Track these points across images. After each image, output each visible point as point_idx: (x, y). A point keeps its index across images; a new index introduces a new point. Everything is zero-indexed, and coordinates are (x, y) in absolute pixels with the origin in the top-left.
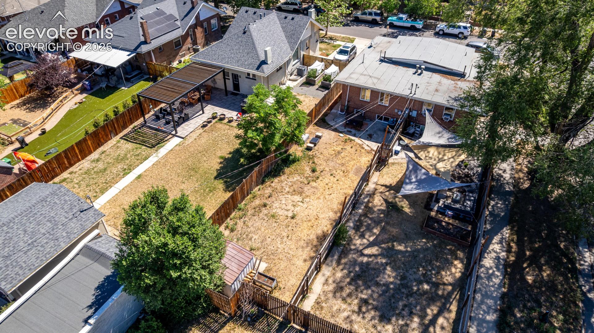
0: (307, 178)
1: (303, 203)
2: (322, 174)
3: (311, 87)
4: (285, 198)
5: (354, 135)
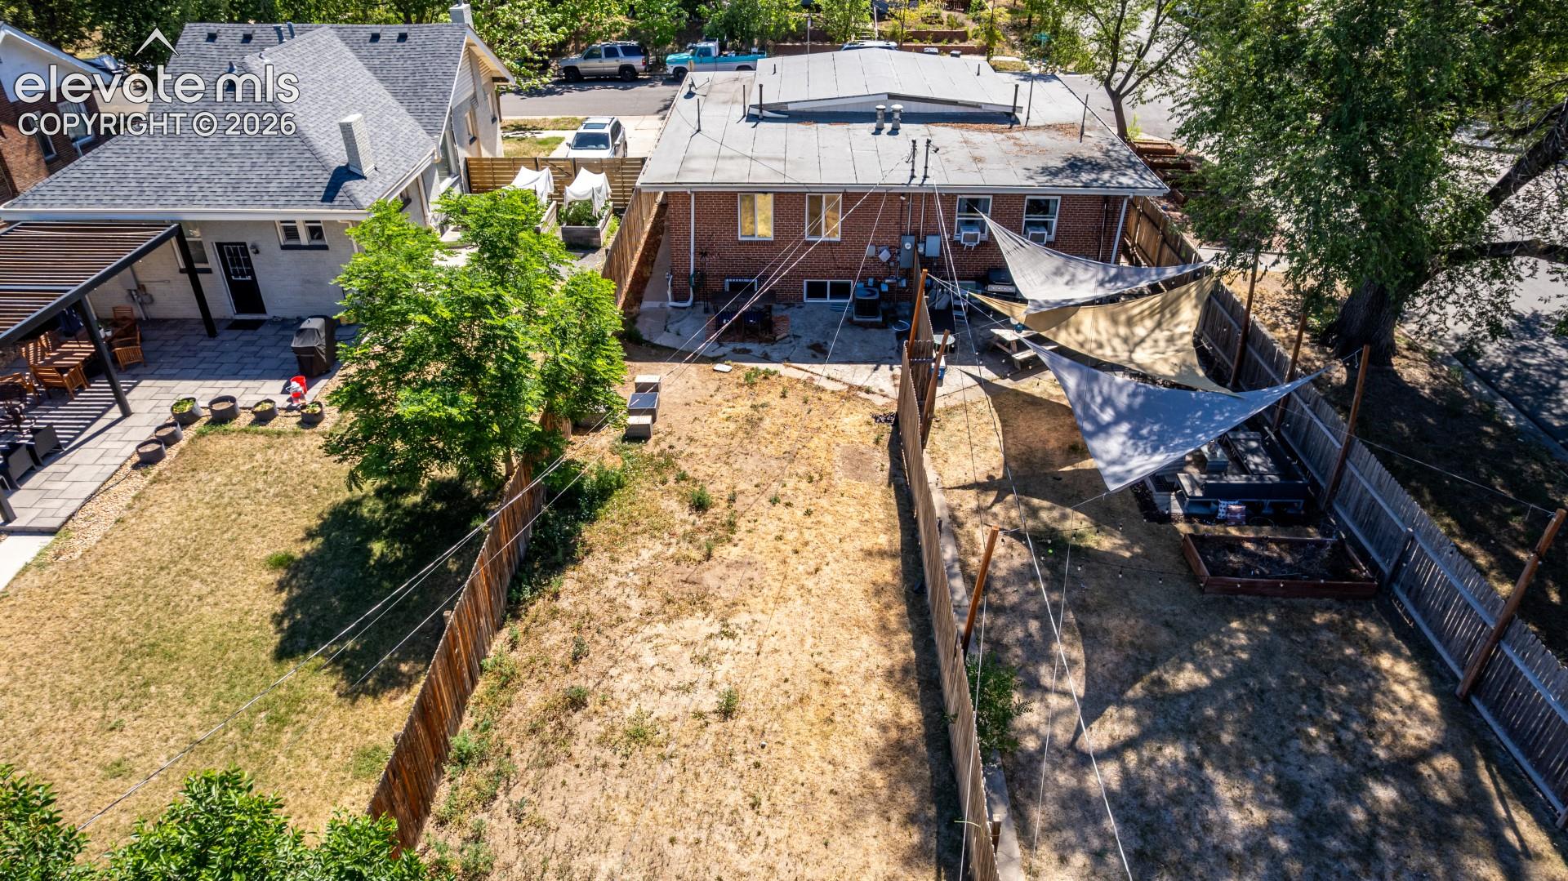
0: (690, 538)
2: (737, 506)
5: (766, 358)
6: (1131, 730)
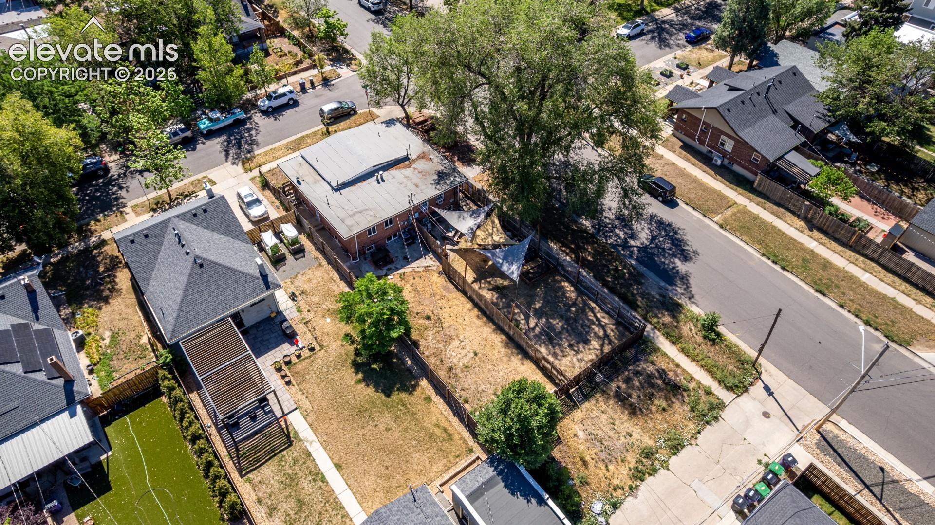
0: (434, 326)
1: (463, 341)
2: (435, 313)
3: (286, 262)
4: (450, 351)
5: (397, 269)
6: (536, 320)
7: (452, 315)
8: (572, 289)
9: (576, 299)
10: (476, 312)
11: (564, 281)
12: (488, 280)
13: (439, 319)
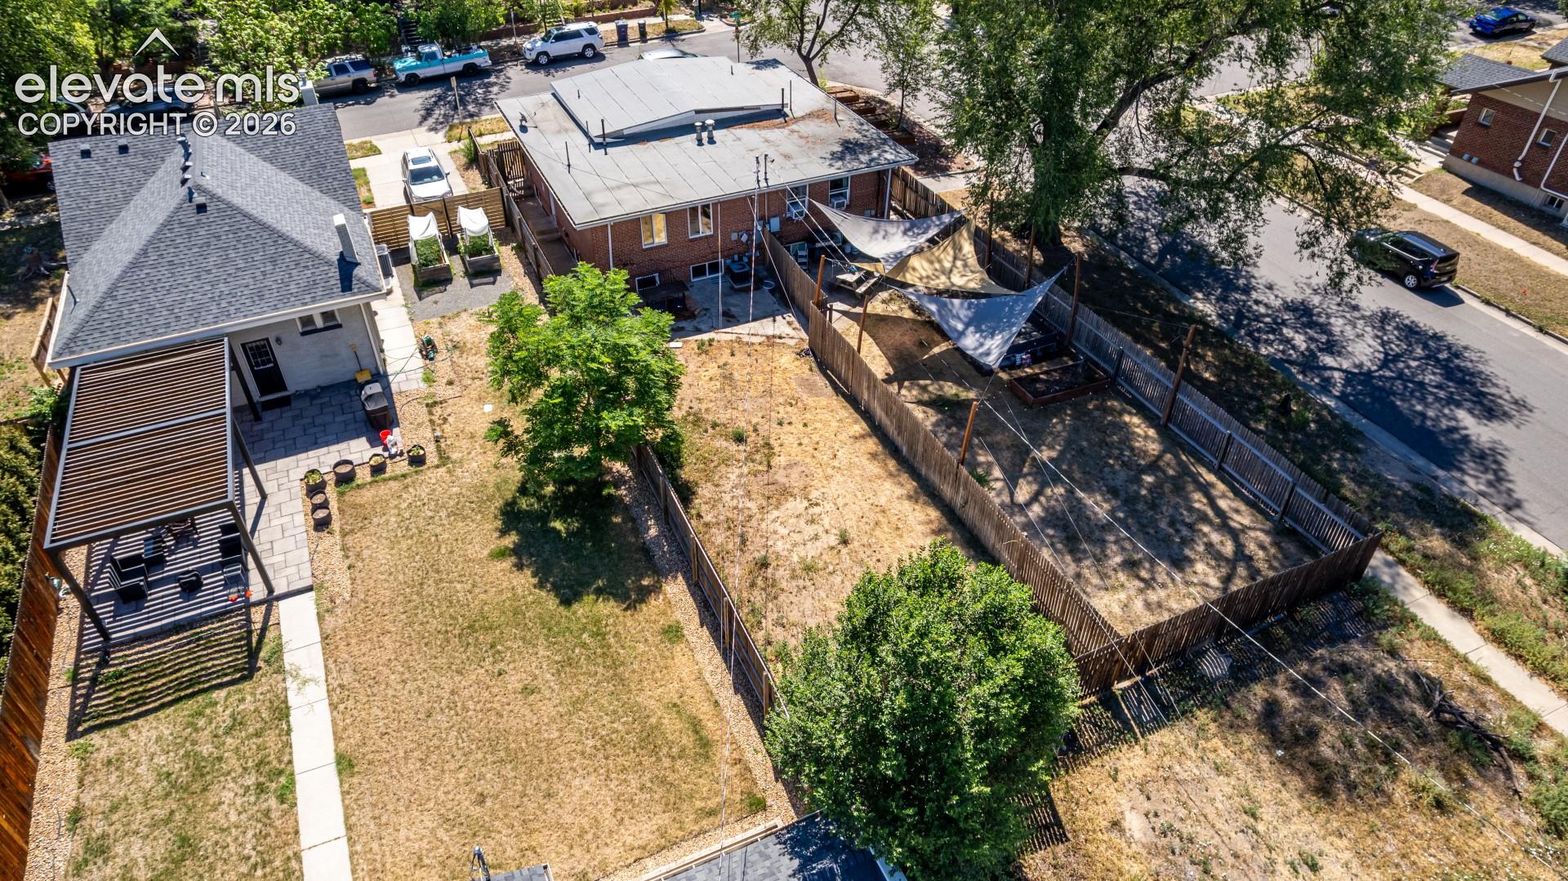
0: (750, 458)
1: (817, 504)
2: (761, 432)
3: (449, 287)
4: (774, 521)
5: (698, 331)
6: (1035, 487)
7: (805, 441)
8: (1151, 432)
9: (1159, 457)
10: (872, 444)
11: (1130, 413)
12: (922, 382)
13: (768, 445)
